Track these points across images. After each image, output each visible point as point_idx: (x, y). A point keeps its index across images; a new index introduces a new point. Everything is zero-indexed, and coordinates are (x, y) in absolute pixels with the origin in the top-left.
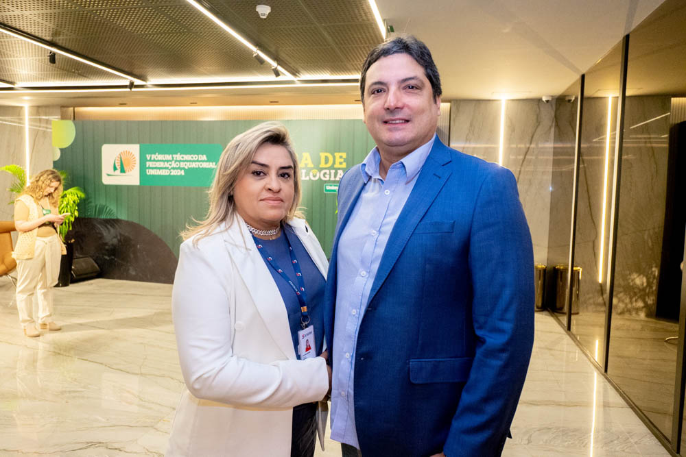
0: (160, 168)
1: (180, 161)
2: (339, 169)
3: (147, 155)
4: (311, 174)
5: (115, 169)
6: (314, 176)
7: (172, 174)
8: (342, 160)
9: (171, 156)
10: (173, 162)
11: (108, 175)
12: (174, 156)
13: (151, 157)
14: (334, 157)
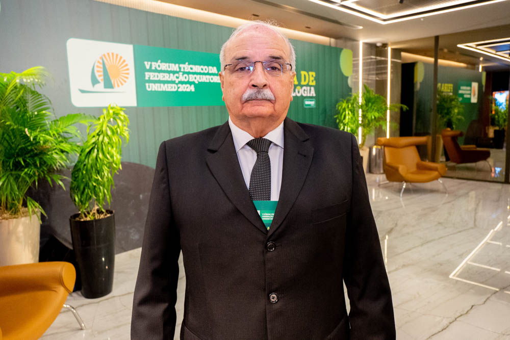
0: (165, 82)
1: (189, 73)
2: (312, 86)
3: (146, 63)
4: (297, 91)
5: (95, 81)
6: (299, 92)
7: (180, 90)
8: (313, 79)
9: (177, 65)
10: (181, 73)
11: (83, 91)
12: (182, 66)
13: (151, 66)
14: (309, 75)
